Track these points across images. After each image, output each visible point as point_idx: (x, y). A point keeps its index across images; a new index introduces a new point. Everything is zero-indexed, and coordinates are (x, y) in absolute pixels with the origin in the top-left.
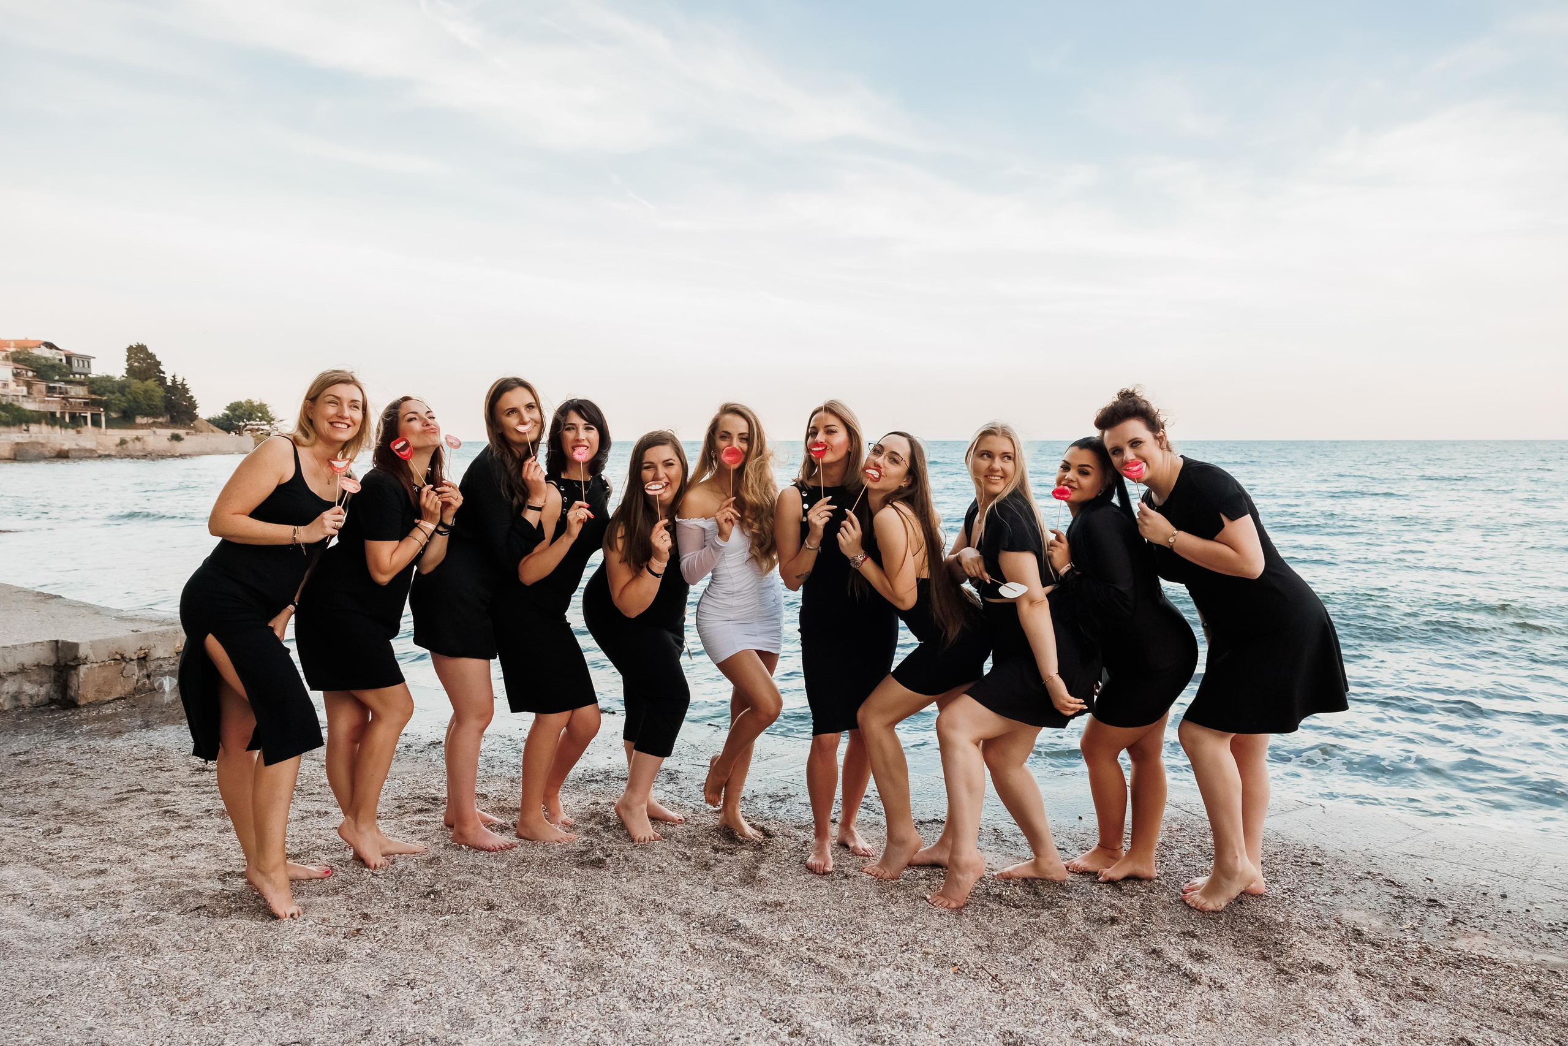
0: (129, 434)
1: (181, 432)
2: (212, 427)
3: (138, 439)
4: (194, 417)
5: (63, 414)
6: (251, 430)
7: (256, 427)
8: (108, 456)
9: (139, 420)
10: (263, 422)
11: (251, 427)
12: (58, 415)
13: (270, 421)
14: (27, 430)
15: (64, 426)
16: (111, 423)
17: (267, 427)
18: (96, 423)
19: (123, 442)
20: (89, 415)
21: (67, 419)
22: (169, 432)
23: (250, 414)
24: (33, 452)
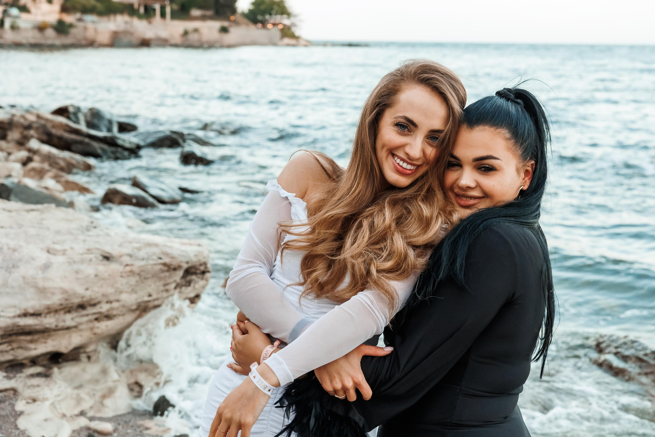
0: (190, 25)
1: (226, 24)
2: (246, 21)
3: (196, 30)
4: (234, 11)
5: (139, 5)
6: (274, 25)
7: (277, 21)
8: (176, 46)
9: (196, 12)
10: (285, 16)
11: (272, 21)
12: (136, 6)
13: (289, 15)
14: (115, 20)
15: (140, 17)
16: (175, 16)
17: (286, 22)
18: (163, 15)
19: (186, 33)
20: (157, 7)
21: (142, 10)
22: (216, 25)
23: (272, 9)
24: (125, 39)
